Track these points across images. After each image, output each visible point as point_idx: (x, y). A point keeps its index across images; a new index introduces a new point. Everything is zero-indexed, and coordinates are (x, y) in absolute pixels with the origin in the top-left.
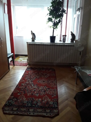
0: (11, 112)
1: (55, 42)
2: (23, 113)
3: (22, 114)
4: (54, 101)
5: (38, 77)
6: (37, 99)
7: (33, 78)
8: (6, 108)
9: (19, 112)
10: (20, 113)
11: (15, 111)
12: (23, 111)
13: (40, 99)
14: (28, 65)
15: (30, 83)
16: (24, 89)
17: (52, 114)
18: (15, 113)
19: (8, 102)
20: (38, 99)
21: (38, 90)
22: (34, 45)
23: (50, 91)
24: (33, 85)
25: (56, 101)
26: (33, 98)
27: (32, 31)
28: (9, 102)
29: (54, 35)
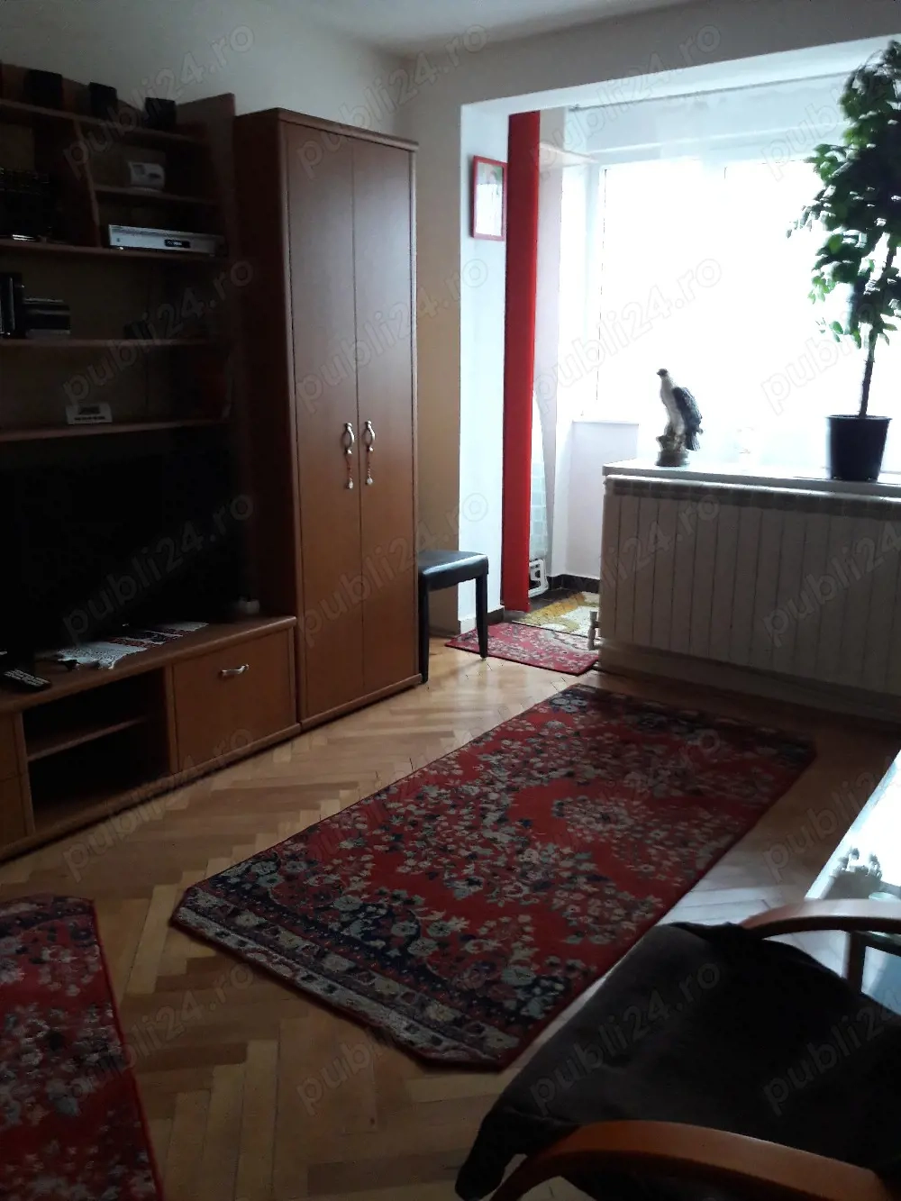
0: (212, 929)
1: (884, 479)
2: (270, 958)
3: (263, 959)
4: (557, 973)
5: (591, 772)
6: (438, 915)
7: (541, 771)
8: (206, 900)
9: (251, 945)
10: (254, 951)
11: (239, 930)
12: (280, 950)
13: (457, 924)
14: (593, 673)
15: (494, 796)
16: (414, 824)
17: (446, 1043)
18: (231, 941)
19: (244, 867)
20: (446, 918)
21: (501, 862)
22: (679, 493)
23: (590, 895)
24: (492, 817)
25: (567, 982)
26: (419, 899)
27: (663, 373)
28: (248, 870)
29: (871, 411)
